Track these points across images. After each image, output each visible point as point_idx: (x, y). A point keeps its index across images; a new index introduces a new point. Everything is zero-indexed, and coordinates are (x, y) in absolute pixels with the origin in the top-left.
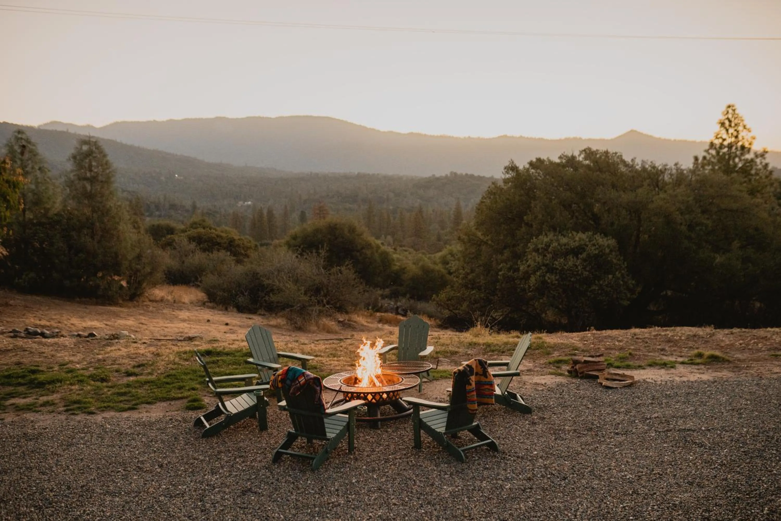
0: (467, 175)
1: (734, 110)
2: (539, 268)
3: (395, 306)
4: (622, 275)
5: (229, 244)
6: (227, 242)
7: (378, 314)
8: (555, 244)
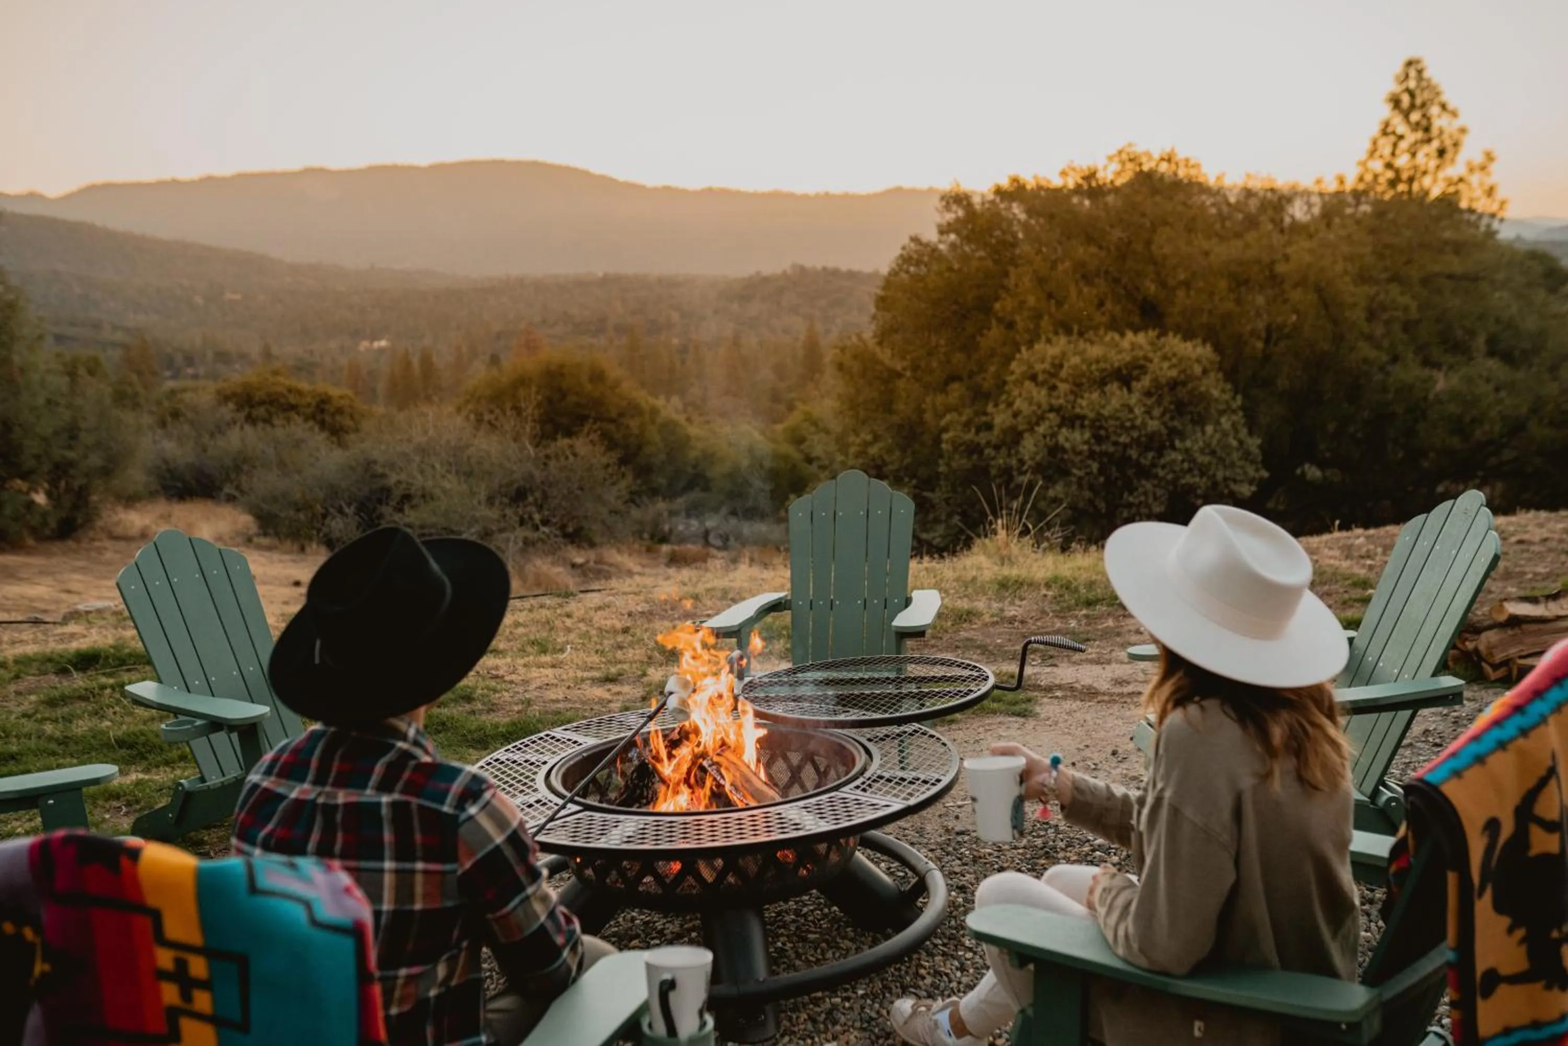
0: (825, 269)
1: (1420, 72)
2: (1041, 418)
3: (703, 530)
4: (1234, 425)
5: (318, 406)
6: (314, 403)
7: (665, 548)
8: (1075, 360)
